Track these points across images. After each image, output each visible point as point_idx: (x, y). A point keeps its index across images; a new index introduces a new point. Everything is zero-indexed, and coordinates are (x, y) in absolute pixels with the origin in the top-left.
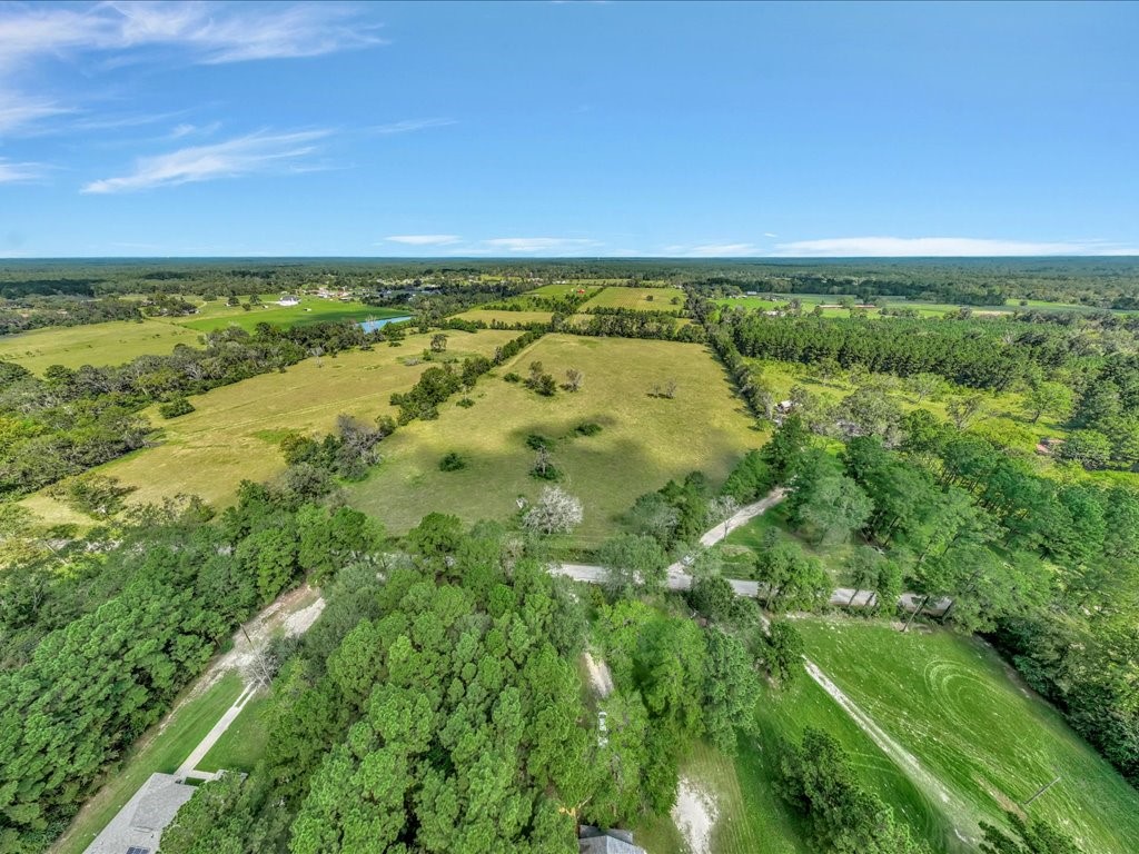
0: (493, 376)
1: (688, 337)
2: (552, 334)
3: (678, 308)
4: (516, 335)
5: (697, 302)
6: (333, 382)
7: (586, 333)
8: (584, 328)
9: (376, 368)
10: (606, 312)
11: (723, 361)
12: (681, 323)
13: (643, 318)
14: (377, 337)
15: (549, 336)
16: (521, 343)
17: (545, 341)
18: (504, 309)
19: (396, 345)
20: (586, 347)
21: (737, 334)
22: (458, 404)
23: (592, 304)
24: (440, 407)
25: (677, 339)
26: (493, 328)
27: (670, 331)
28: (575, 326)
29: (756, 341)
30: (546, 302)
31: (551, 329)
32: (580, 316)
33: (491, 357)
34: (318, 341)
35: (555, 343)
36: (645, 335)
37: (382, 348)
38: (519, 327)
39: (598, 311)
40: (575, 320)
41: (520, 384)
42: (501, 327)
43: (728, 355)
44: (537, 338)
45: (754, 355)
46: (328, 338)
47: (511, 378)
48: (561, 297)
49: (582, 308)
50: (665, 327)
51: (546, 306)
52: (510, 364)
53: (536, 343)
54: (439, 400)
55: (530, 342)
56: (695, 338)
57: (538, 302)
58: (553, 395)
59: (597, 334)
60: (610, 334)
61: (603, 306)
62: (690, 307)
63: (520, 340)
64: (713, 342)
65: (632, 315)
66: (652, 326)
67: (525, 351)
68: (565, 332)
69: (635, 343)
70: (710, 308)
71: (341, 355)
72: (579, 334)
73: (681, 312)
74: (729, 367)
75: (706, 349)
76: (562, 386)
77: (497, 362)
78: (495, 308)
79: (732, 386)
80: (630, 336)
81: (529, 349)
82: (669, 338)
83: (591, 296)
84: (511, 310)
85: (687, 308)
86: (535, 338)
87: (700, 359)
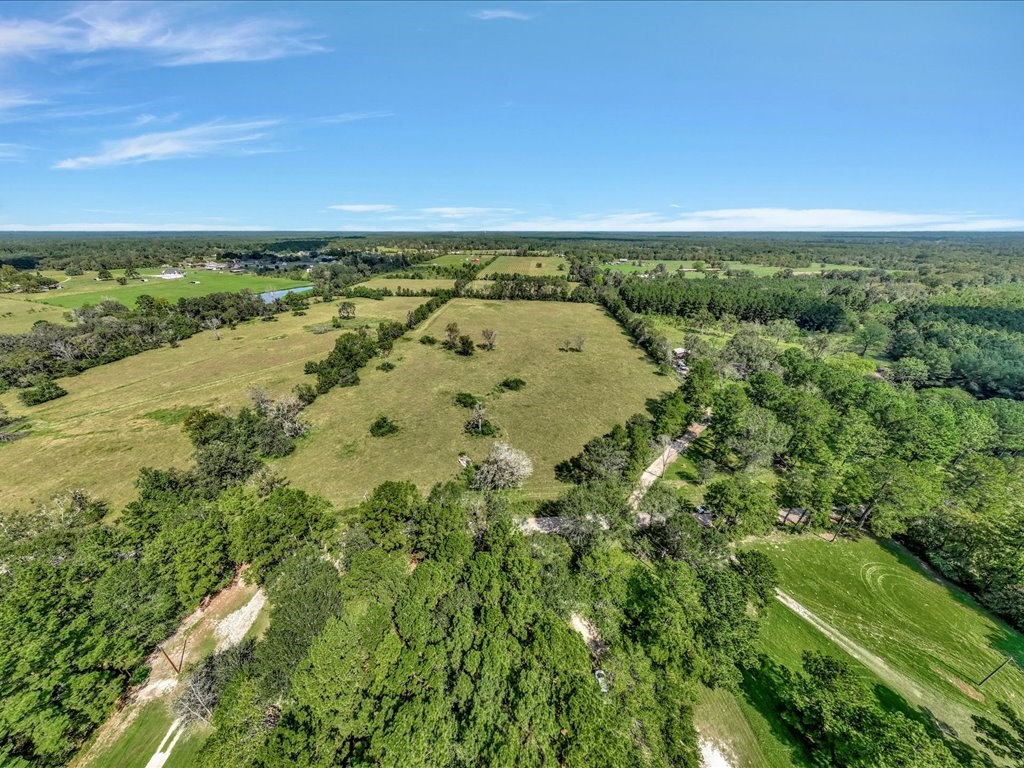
0: (408, 340)
1: (580, 297)
2: (457, 299)
3: (565, 273)
4: (425, 300)
5: (581, 267)
6: (236, 355)
7: (489, 297)
8: (486, 293)
9: (282, 337)
10: (503, 278)
11: (615, 317)
12: (573, 286)
13: (540, 282)
14: (279, 307)
15: (454, 301)
16: (430, 308)
17: (452, 306)
18: (406, 277)
19: (301, 315)
20: (491, 309)
21: (622, 293)
22: (378, 368)
23: (489, 271)
24: (360, 373)
25: (570, 300)
26: (399, 295)
27: (564, 293)
28: (477, 291)
29: (640, 299)
30: (446, 270)
31: (455, 294)
32: (480, 282)
33: (404, 322)
34: (213, 312)
35: (462, 307)
36: (545, 297)
37: (285, 317)
38: (424, 293)
39: (495, 277)
40: (476, 285)
41: (437, 345)
42: (407, 294)
43: (620, 312)
44: (443, 303)
45: (639, 311)
46: (224, 310)
47: (428, 341)
48: (458, 265)
49: (481, 274)
50: (559, 290)
51: (446, 274)
52: (423, 328)
53: (444, 307)
54: (358, 365)
55: (438, 306)
56: (586, 297)
57: (438, 271)
58: (471, 354)
59: (499, 298)
60: (512, 298)
61: (500, 272)
62: (575, 272)
63: (428, 305)
64: (603, 302)
65: (528, 279)
66: (548, 289)
67: (435, 315)
68: (469, 296)
69: (535, 305)
70: (594, 272)
71: (241, 327)
72: (483, 298)
73: (569, 277)
74: (622, 322)
75: (598, 307)
76: (478, 346)
77: (410, 326)
78: (397, 276)
79: (629, 338)
80: (529, 298)
81: (438, 313)
82: (564, 299)
83: (486, 264)
84: (413, 278)
85: (572, 274)
86: (442, 303)
87: (595, 316)
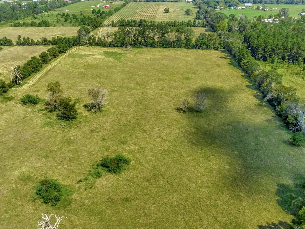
1: (205, 44)
2: (78, 47)
4: (44, 49)
7: (110, 45)
8: (109, 40)
10: (129, 24)
12: (198, 31)
13: (163, 28)
15: (74, 50)
17: (72, 56)
18: (33, 25)
20: (111, 59)
21: (247, 40)
23: (116, 18)
25: (195, 47)
26: (19, 44)
27: (188, 40)
28: (100, 39)
29: (266, 47)
30: (75, 17)
31: (77, 42)
32: (105, 28)
35: (81, 56)
36: (167, 45)
38: (45, 42)
39: (122, 24)
40: (101, 33)
41: (39, 106)
43: (245, 61)
44: (62, 51)
45: (265, 59)
47: (29, 100)
48: (88, 12)
49: (108, 21)
50: (183, 36)
51: (73, 20)
53: (63, 56)
56: (211, 44)
57: (66, 18)
58: (74, 118)
59: (122, 46)
60: (135, 45)
61: (126, 18)
64: (227, 49)
65: (153, 26)
66: (172, 36)
68: (91, 44)
69: (157, 53)
72: (105, 45)
75: (223, 54)
76: (85, 107)
78: (25, 24)
80: (152, 46)
82: (188, 45)
83: (116, 11)
84: (40, 25)
85: (198, 18)
86: (60, 52)
